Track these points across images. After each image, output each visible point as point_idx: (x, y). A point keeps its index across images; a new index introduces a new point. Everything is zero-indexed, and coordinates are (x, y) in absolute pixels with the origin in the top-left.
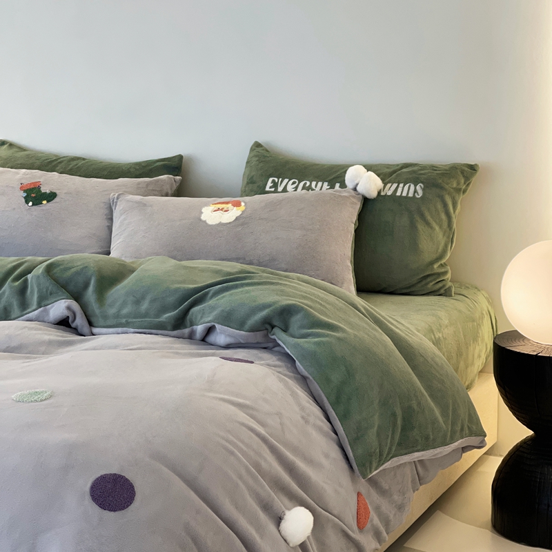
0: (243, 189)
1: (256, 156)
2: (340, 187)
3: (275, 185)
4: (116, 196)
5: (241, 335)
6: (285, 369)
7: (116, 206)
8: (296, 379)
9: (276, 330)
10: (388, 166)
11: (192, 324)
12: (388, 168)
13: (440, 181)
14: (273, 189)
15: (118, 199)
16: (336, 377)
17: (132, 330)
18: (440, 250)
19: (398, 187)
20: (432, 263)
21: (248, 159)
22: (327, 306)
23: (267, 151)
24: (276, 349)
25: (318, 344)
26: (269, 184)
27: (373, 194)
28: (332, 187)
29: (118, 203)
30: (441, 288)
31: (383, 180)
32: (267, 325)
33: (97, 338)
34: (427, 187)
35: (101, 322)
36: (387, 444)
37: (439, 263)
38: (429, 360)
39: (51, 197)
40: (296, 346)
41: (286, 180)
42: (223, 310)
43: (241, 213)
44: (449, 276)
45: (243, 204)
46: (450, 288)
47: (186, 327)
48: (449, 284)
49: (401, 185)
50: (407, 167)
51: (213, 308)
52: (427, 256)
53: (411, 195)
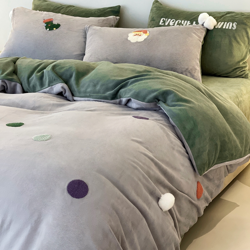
0: (149, 23)
1: (155, 7)
2: (195, 23)
3: (164, 22)
4: (88, 26)
5: (143, 104)
6: (164, 121)
7: (88, 32)
8: (169, 126)
9: (160, 102)
10: (220, 13)
11: (120, 97)
12: (219, 14)
13: (245, 21)
14: (163, 24)
15: (89, 28)
16: (188, 127)
17: (92, 99)
18: (243, 56)
19: (224, 24)
20: (239, 62)
21: (152, 8)
22: (186, 90)
23: (161, 4)
24: (160, 111)
25: (180, 110)
26: (161, 21)
27: (211, 28)
28: (192, 24)
29: (89, 30)
30: (243, 75)
31: (217, 20)
32: (156, 99)
33: (76, 103)
34: (239, 24)
35: (77, 94)
36: (212, 158)
37: (243, 62)
38: (235, 115)
39: (58, 26)
40: (169, 111)
41: (170, 20)
42: (135, 92)
43: (147, 37)
44: (247, 68)
45: (148, 32)
46: (247, 74)
47: (117, 99)
48: (247, 72)
49: (226, 23)
50: (229, 14)
51: (130, 90)
52: (237, 59)
53: (230, 28)
